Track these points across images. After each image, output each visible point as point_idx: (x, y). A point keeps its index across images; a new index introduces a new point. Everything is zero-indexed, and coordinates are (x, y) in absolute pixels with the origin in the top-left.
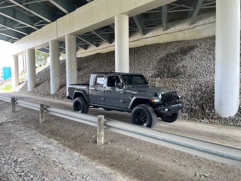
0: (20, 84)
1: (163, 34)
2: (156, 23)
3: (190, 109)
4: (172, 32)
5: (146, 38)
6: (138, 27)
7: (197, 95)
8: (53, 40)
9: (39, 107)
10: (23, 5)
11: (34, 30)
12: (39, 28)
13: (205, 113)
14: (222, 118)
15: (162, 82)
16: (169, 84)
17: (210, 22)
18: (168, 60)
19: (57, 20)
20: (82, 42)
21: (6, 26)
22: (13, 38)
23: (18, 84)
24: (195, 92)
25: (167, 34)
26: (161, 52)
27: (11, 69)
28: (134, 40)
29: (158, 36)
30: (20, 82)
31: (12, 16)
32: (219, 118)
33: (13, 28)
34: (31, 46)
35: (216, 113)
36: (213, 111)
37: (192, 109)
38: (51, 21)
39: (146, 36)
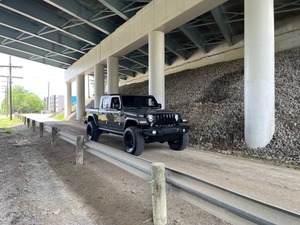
0: (73, 112)
1: (229, 50)
2: (219, 37)
3: (218, 138)
4: (240, 47)
5: (210, 56)
6: (195, 44)
7: (231, 122)
8: (97, 64)
9: (51, 130)
10: (63, 29)
11: (83, 55)
12: (87, 52)
13: (233, 143)
14: (249, 149)
15: (201, 107)
16: (207, 109)
17: (288, 31)
18: (223, 81)
19: (101, 42)
20: (137, 65)
21: (54, 51)
22: (65, 64)
23: (70, 112)
24: (230, 118)
25: (234, 49)
26: (220, 71)
27: (65, 96)
28: (195, 60)
29: (223, 52)
30: (72, 111)
31: (57, 41)
32: (246, 149)
33: (62, 54)
34: (80, 72)
35: (244, 143)
36: (242, 141)
37: (220, 138)
38: (95, 43)
39: (210, 54)
